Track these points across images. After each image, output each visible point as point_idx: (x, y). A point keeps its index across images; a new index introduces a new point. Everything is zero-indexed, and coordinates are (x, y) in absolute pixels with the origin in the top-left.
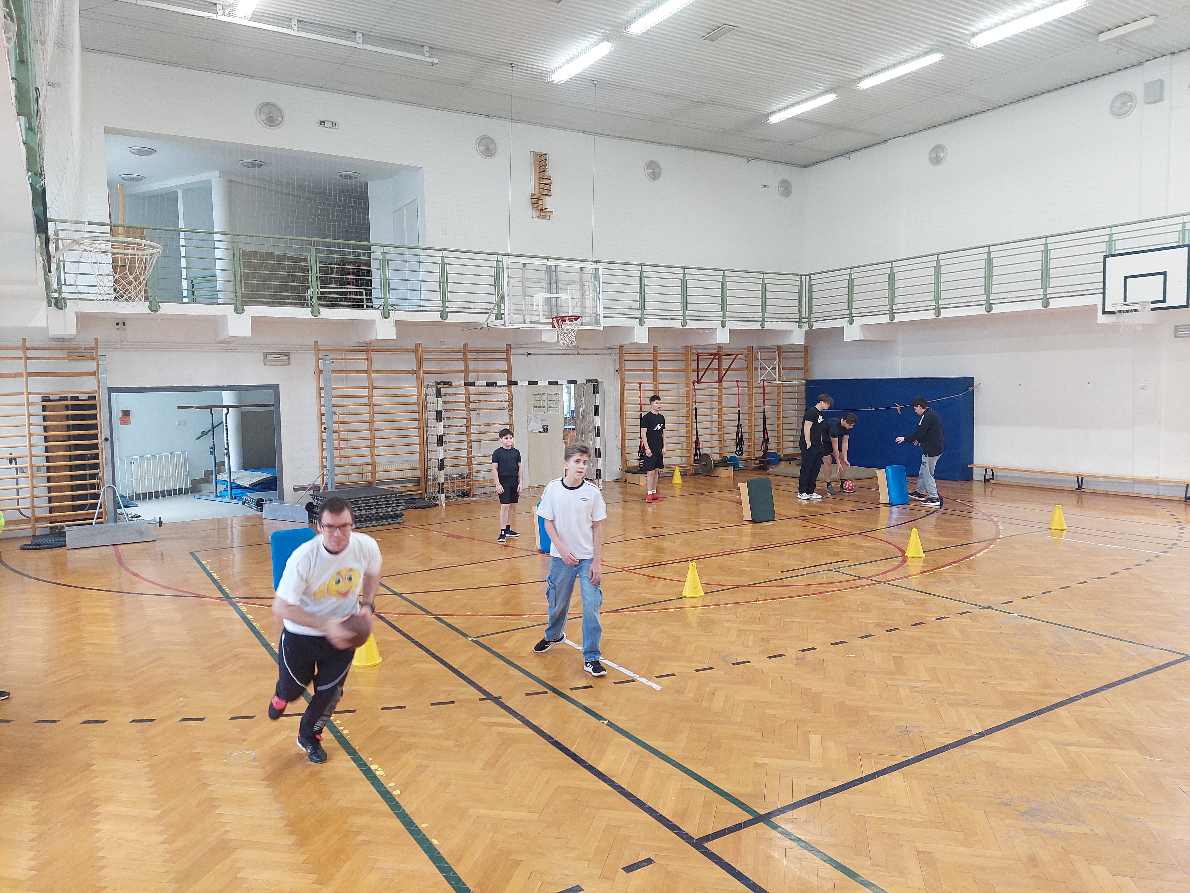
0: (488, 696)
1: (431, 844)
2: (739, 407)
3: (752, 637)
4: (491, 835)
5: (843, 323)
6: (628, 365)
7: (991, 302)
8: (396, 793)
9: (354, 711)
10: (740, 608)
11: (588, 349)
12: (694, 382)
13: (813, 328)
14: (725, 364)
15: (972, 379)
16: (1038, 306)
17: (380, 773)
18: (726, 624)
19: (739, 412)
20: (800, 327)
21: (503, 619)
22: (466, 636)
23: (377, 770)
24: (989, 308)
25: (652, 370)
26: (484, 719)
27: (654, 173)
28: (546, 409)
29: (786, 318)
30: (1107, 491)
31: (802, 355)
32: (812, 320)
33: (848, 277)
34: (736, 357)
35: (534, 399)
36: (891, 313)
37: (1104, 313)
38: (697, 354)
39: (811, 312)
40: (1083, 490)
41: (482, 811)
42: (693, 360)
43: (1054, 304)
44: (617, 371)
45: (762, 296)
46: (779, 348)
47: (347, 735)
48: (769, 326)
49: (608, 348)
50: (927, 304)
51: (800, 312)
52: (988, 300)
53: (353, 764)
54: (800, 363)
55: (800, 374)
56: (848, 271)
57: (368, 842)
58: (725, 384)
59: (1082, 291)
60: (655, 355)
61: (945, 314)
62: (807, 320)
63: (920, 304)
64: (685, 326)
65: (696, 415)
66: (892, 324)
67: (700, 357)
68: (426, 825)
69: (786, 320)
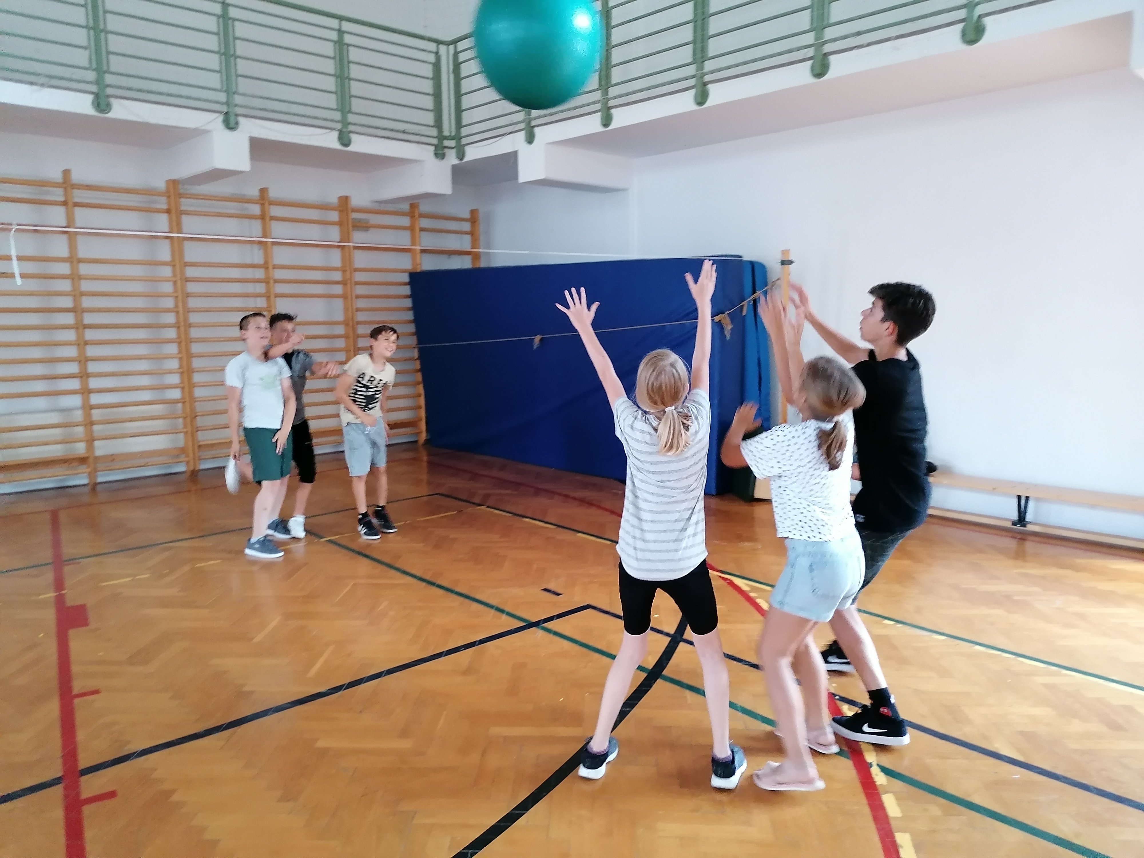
5: (517, 142)
13: (466, 160)
20: (440, 156)
29: (408, 133)
32: (462, 141)
39: (459, 125)
46: (409, 202)
51: (438, 124)
62: (452, 142)
69: (409, 138)
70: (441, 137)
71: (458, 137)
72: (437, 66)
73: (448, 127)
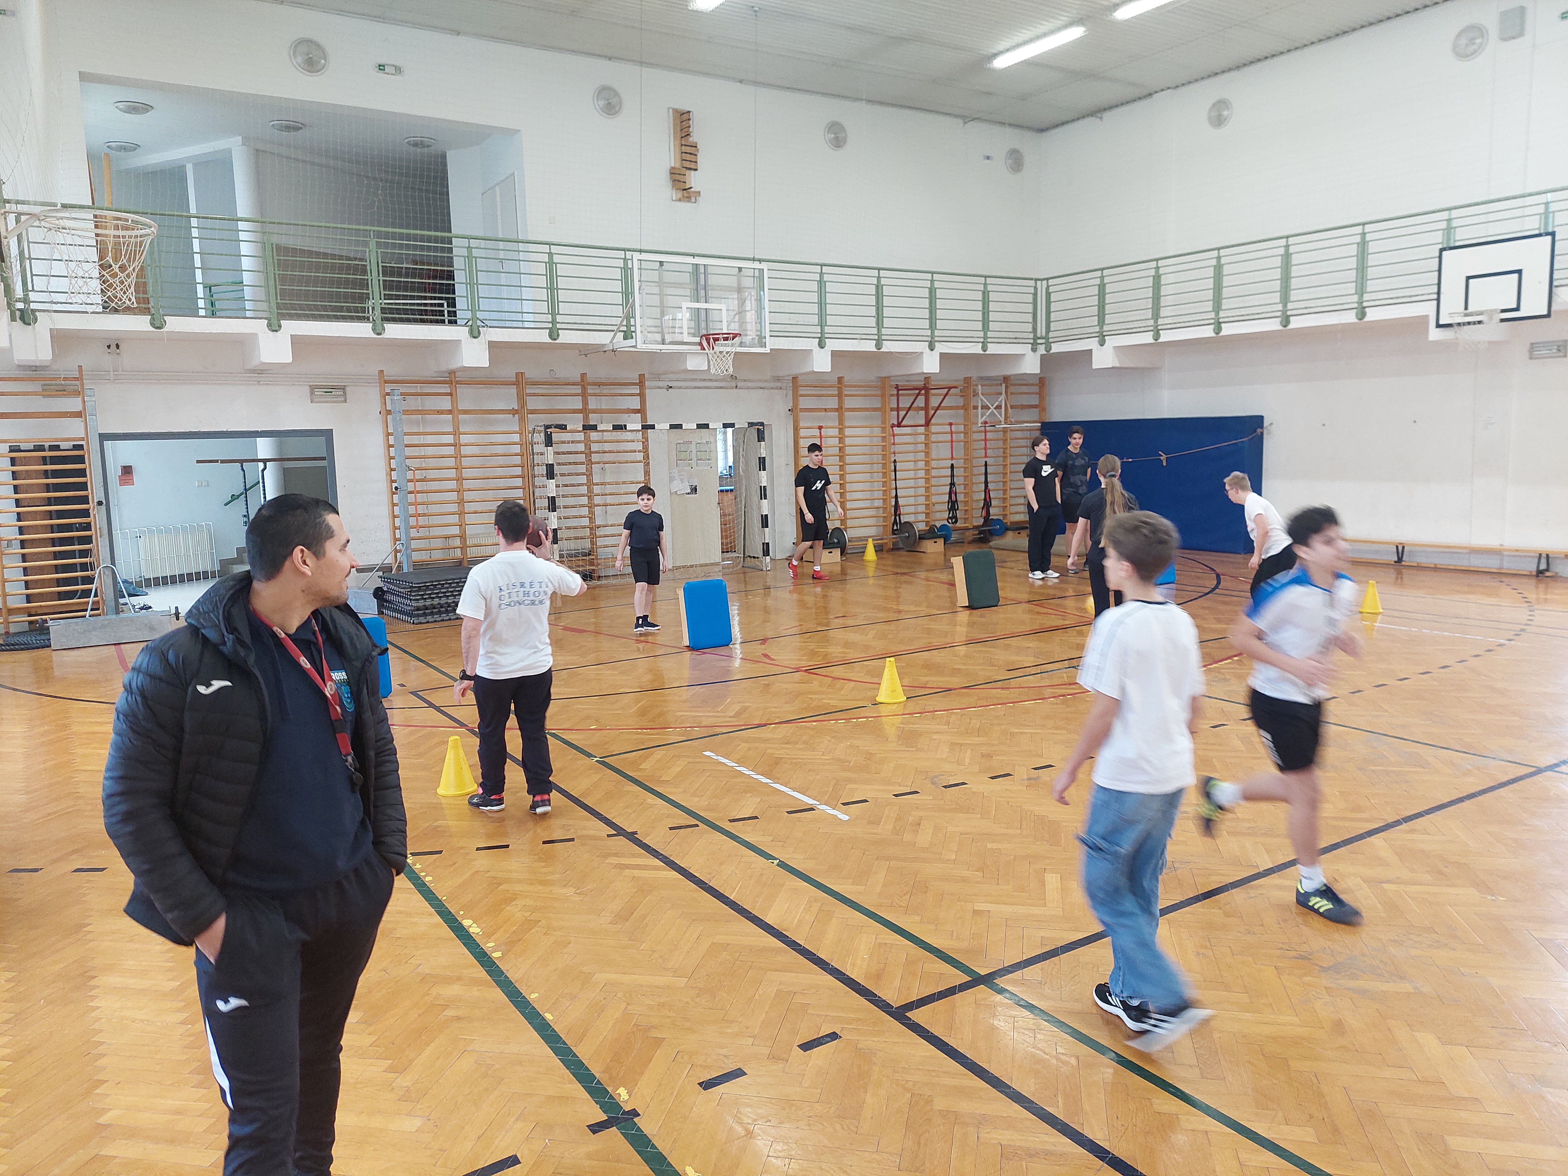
0: (620, 831)
1: (543, 1019)
2: (952, 458)
3: (969, 751)
4: (623, 1006)
5: (1091, 344)
6: (804, 403)
7: (1289, 313)
8: (496, 955)
9: (440, 852)
10: (953, 717)
11: (750, 381)
12: (893, 426)
13: (1051, 352)
14: (934, 402)
15: (1262, 417)
16: (1350, 317)
17: (474, 930)
18: (935, 737)
19: (952, 466)
20: (1034, 350)
21: (640, 733)
22: (589, 755)
23: (470, 926)
24: (1286, 321)
25: (836, 410)
26: (614, 860)
27: (837, 138)
28: (693, 462)
29: (1016, 338)
30: (1435, 565)
31: (1036, 389)
32: (1050, 340)
33: (1098, 281)
34: (948, 391)
35: (678, 450)
36: (1155, 330)
37: (1438, 326)
38: (897, 387)
39: (1048, 330)
40: (1403, 563)
41: (612, 977)
42: (892, 395)
43: (1373, 315)
44: (789, 410)
45: (984, 308)
46: (1006, 379)
47: (431, 882)
48: (992, 349)
49: (778, 379)
50: (1204, 316)
51: (1035, 329)
52: (1284, 311)
53: (438, 919)
54: (1034, 400)
55: (1034, 414)
56: (1099, 274)
57: (459, 1018)
58: (933, 429)
59: (1410, 296)
60: (840, 389)
61: (1227, 330)
62: (1043, 341)
63: (1194, 317)
64: (880, 349)
65: (895, 471)
66: (1157, 346)
67: (900, 392)
68: (537, 995)
69: (1016, 341)
70: (1035, 338)
71: (1046, 338)
72: (1035, 295)
73: (1041, 330)
